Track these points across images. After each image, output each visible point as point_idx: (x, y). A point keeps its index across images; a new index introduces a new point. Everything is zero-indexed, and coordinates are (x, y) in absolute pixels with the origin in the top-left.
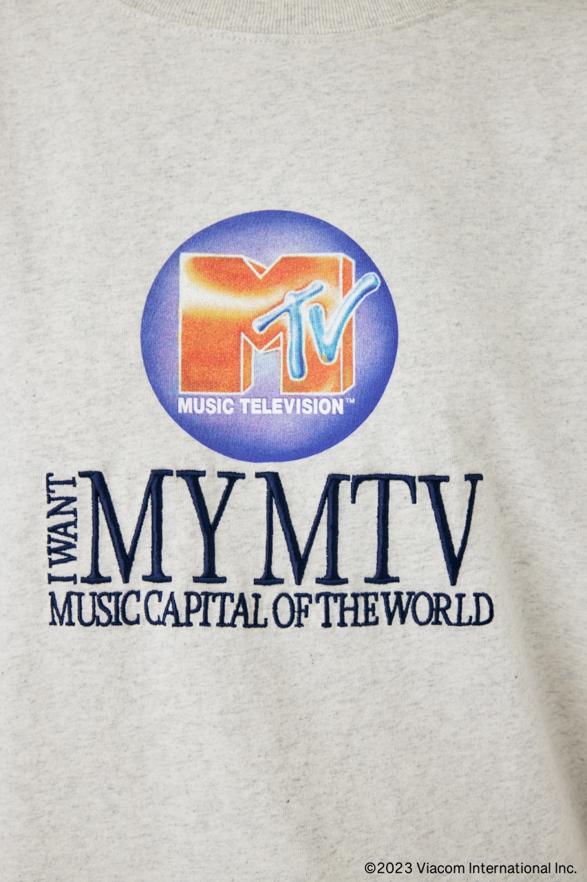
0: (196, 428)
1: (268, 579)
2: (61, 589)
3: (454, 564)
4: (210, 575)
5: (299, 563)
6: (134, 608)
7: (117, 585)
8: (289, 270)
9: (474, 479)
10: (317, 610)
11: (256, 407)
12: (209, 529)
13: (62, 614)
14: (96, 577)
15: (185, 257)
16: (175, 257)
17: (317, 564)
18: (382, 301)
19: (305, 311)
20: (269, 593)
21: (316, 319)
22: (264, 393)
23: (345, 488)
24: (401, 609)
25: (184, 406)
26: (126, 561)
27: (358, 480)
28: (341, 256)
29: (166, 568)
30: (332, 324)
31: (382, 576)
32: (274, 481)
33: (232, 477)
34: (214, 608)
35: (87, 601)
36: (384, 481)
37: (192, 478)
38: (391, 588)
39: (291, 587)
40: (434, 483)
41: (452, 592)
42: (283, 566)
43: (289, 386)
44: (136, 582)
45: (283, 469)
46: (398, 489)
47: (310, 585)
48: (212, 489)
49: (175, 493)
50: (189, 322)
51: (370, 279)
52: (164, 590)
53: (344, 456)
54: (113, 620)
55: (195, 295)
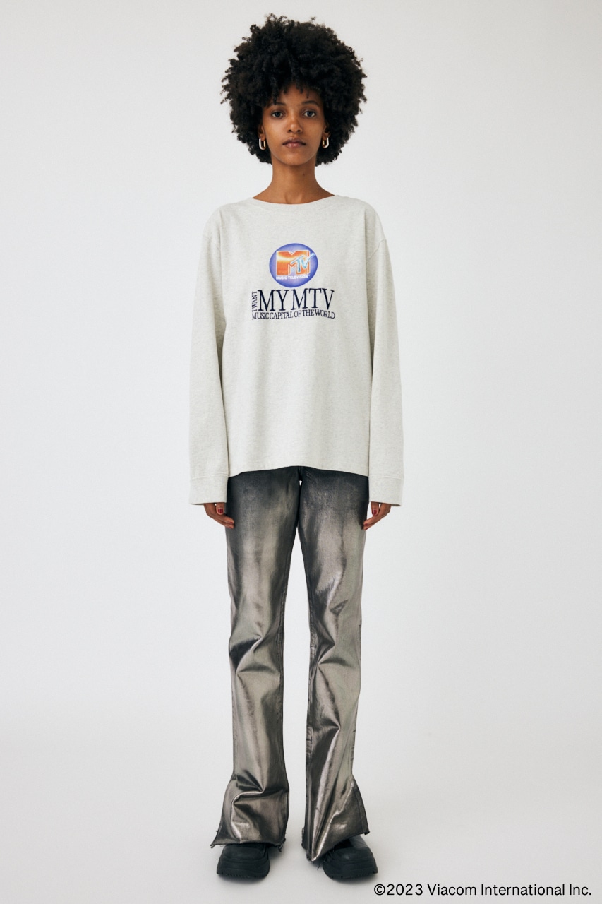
0: (280, 282)
1: (294, 309)
2: (254, 312)
3: (328, 305)
4: (283, 309)
5: (299, 305)
6: (268, 316)
7: (265, 311)
8: (297, 253)
9: (333, 291)
10: (302, 313)
11: (291, 278)
12: (282, 301)
13: (254, 316)
14: (261, 309)
15: (277, 252)
17: (302, 305)
18: (315, 258)
19: (300, 260)
20: (293, 311)
21: (302, 261)
22: (293, 275)
23: (308, 291)
24: (318, 313)
25: (278, 278)
26: (266, 307)
27: (310, 289)
28: (307, 251)
29: (274, 308)
30: (305, 262)
31: (315, 307)
32: (294, 291)
33: (287, 291)
34: (283, 315)
35: (259, 314)
36: (315, 290)
37: (279, 291)
38: (316, 309)
39: (297, 310)
40: (325, 290)
41: (328, 311)
42: (296, 306)
43: (298, 274)
44: (268, 311)
45: (296, 289)
46: (318, 291)
47: (301, 309)
48: (283, 293)
49: (276, 295)
50: (278, 263)
51: (313, 254)
52: (274, 312)
53: (307, 285)
54: (264, 318)
55: (279, 258)
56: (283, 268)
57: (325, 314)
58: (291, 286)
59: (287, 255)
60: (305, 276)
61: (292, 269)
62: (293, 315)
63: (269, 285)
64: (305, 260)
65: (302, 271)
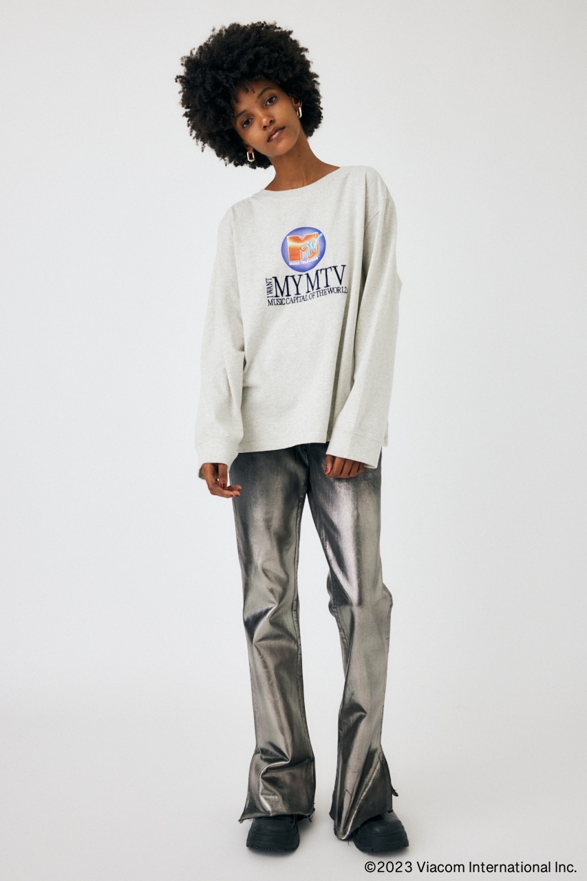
0: (292, 267)
1: (308, 292)
2: (270, 299)
3: (340, 281)
4: (298, 294)
5: (313, 287)
6: (284, 302)
7: (281, 297)
8: (307, 238)
9: (344, 266)
10: (316, 295)
11: (304, 262)
12: (297, 286)
13: (270, 303)
14: (277, 296)
15: (288, 237)
16: (286, 238)
17: (316, 287)
19: (310, 244)
20: (308, 294)
21: (313, 245)
22: (305, 260)
23: (319, 272)
24: (331, 291)
25: (291, 264)
26: (282, 293)
27: (321, 270)
28: (316, 233)
29: (290, 293)
30: (315, 245)
31: (327, 286)
32: (307, 274)
33: (300, 275)
34: (299, 299)
35: (276, 301)
36: (326, 269)
37: (293, 277)
38: (329, 288)
39: (312, 292)
41: (341, 286)
42: (310, 289)
43: (309, 257)
44: (285, 297)
45: (309, 272)
46: (329, 270)
47: (315, 290)
48: (297, 278)
49: (290, 280)
50: (290, 249)
51: (321, 235)
52: (290, 297)
53: (318, 267)
54: (281, 304)
55: (290, 244)
56: (295, 254)
57: (338, 290)
58: (304, 271)
59: (297, 240)
60: (316, 258)
61: (304, 254)
62: (308, 297)
63: (283, 271)
64: (314, 243)
65: (313, 254)
